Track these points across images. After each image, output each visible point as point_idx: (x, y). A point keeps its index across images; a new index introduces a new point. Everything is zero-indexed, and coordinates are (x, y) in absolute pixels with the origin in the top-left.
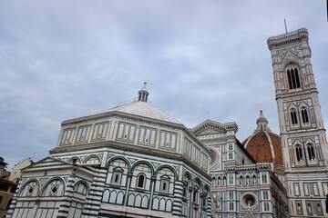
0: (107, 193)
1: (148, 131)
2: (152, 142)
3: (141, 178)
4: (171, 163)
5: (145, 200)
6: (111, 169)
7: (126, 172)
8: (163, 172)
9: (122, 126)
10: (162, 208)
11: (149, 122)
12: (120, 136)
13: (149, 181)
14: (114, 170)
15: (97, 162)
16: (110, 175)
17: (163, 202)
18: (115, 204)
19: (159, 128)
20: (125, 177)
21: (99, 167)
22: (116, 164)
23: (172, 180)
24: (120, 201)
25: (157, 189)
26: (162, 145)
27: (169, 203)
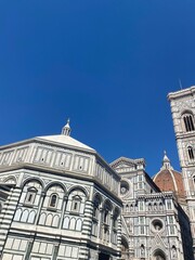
0: (19, 212)
1: (64, 155)
2: (67, 166)
3: (54, 198)
4: (83, 184)
5: (56, 219)
6: (26, 189)
7: (40, 191)
8: (75, 193)
9: (40, 150)
10: (72, 227)
11: (65, 148)
12: (37, 159)
13: (61, 201)
14: (29, 190)
15: (13, 183)
16: (24, 195)
17: (73, 221)
18: (26, 223)
19: (74, 153)
20: (38, 197)
21: (14, 187)
22: (31, 184)
23: (83, 201)
24: (31, 220)
25: (69, 209)
26: (76, 167)
27: (79, 223)
